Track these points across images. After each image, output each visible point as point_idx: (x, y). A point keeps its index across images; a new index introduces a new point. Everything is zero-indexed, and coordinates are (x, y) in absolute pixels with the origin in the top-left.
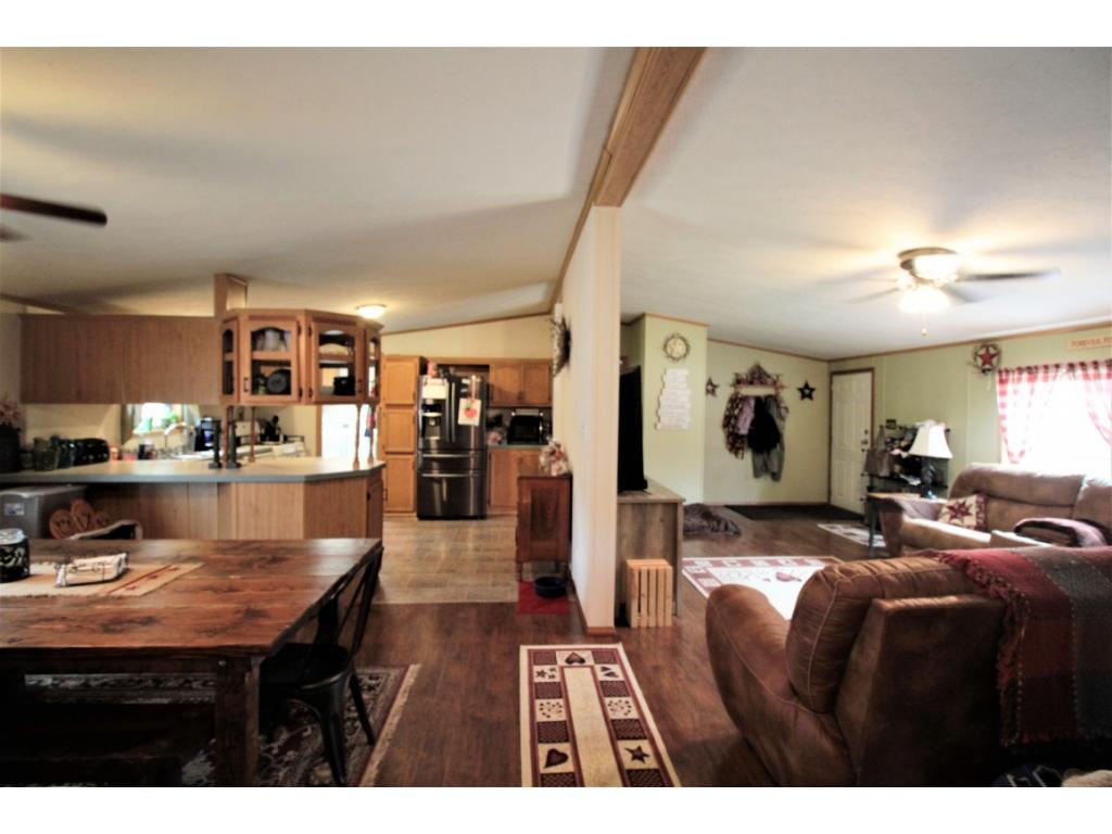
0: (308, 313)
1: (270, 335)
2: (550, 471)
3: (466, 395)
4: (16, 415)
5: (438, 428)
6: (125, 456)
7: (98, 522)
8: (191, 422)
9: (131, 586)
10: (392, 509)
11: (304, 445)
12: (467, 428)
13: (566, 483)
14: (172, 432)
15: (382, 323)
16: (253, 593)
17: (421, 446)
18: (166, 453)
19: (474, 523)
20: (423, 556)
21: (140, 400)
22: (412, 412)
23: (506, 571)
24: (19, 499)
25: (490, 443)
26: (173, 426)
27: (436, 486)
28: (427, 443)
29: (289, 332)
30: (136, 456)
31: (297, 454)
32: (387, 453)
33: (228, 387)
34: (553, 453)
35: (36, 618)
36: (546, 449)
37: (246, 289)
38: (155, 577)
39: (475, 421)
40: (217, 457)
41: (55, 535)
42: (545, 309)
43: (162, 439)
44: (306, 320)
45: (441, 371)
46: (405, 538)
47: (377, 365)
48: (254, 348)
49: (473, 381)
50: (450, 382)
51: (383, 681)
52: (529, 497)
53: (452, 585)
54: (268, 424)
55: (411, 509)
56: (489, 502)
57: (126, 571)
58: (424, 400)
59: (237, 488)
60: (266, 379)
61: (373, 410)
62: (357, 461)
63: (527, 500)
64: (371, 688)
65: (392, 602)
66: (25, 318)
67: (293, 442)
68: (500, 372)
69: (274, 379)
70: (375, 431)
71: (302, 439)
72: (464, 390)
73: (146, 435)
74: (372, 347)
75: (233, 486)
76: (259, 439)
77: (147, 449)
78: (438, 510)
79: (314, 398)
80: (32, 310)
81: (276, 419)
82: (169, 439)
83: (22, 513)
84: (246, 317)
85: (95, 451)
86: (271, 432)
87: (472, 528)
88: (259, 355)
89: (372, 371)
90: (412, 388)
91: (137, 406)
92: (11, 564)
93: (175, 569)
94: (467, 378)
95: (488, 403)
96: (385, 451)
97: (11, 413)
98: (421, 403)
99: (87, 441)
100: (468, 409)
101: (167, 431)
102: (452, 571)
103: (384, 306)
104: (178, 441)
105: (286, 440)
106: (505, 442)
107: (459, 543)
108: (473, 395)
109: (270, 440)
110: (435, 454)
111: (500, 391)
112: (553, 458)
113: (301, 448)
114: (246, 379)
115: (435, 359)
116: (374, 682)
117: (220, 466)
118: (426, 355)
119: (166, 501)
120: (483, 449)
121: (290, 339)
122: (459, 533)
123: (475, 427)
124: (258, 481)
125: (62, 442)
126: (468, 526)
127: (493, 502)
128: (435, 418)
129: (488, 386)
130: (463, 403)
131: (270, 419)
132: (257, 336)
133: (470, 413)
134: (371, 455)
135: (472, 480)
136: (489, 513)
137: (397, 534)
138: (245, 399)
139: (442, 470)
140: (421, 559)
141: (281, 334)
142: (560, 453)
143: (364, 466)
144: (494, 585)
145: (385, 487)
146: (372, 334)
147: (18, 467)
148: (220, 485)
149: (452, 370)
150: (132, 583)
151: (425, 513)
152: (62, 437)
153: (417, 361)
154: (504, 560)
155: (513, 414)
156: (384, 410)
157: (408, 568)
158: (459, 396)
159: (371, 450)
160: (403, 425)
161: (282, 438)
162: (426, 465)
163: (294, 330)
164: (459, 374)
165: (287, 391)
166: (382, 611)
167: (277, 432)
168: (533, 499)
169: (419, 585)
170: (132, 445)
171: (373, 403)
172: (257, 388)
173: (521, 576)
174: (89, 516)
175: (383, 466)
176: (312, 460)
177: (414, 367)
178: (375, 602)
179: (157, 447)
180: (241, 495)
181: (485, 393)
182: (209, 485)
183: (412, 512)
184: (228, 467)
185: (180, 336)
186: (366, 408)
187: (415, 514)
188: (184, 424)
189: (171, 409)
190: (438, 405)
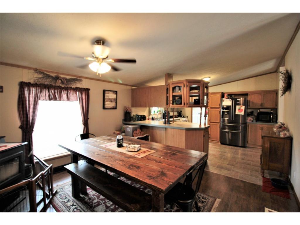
0: (186, 80)
1: (177, 88)
2: (279, 135)
3: (238, 104)
4: (130, 110)
5: (228, 115)
6: (149, 119)
7: (142, 134)
8: (163, 112)
9: (139, 154)
10: (212, 139)
11: (188, 118)
12: (239, 115)
13: (289, 141)
14: (158, 114)
15: (209, 82)
16: (165, 165)
17: (222, 121)
18: (157, 119)
19: (242, 149)
20: (222, 157)
21: (152, 107)
22: (219, 110)
23: (256, 171)
24: (129, 127)
25: (248, 121)
26: (159, 113)
27: (227, 134)
28: (224, 120)
29: (182, 87)
30: (151, 119)
31: (186, 121)
32: (211, 122)
33: (167, 104)
34: (281, 127)
35: (118, 159)
36: (277, 125)
37: (172, 77)
38: (145, 153)
39: (243, 113)
40: (165, 121)
41: (134, 136)
42: (274, 70)
43: (156, 116)
44: (186, 83)
45: (229, 97)
46: (216, 150)
47: (207, 95)
48: (173, 92)
49: (241, 100)
50: (232, 100)
51: (207, 201)
52: (269, 144)
53: (233, 171)
54: (179, 113)
55: (218, 140)
56: (248, 142)
57: (140, 149)
58: (223, 106)
59: (169, 129)
60: (176, 100)
61: (206, 109)
62: (200, 125)
63: (267, 145)
64: (203, 202)
65: (211, 171)
66: (132, 89)
67: (185, 118)
68: (253, 96)
69: (178, 100)
70: (207, 116)
71: (187, 117)
72: (238, 103)
73: (153, 114)
74: (206, 89)
75: (168, 129)
76: (177, 116)
77: (153, 118)
78: (228, 142)
79: (188, 105)
80: (133, 88)
81: (181, 111)
82: (158, 116)
83: (129, 130)
84: (171, 84)
85: (143, 118)
86: (180, 115)
87: (240, 150)
88: (174, 94)
89: (205, 97)
90: (219, 103)
91: (152, 108)
92: (120, 143)
93: (150, 151)
94: (239, 98)
95: (248, 107)
96: (210, 122)
97: (129, 109)
98: (222, 107)
99: (142, 116)
100: (239, 109)
101: (157, 114)
102: (233, 165)
103: (210, 77)
104: (160, 116)
105: (184, 117)
106: (255, 121)
107: (235, 155)
108: (241, 104)
109: (180, 117)
110: (226, 124)
111: (253, 102)
112: (281, 130)
113: (187, 119)
114: (171, 100)
115: (227, 93)
116: (204, 200)
117: (166, 123)
118: (224, 92)
119: (155, 131)
120: (245, 123)
121: (182, 89)
122: (235, 151)
123: (242, 115)
124: (174, 128)
125: (138, 116)
126: (239, 150)
127: (249, 142)
128: (227, 112)
129: (248, 101)
130: (238, 107)
131: (180, 111)
132: (174, 89)
133: (240, 111)
134: (205, 123)
135: (240, 133)
136: (247, 146)
137: (214, 148)
138: (171, 106)
139: (229, 129)
140: (221, 158)
141: (179, 87)
142: (285, 127)
143: (203, 126)
144: (251, 175)
145: (210, 133)
146: (206, 85)
147: (130, 121)
148: (166, 128)
149: (233, 96)
150: (140, 153)
151: (223, 142)
152: (138, 115)
153: (221, 94)
154: (255, 166)
155: (259, 111)
156: (210, 109)
157: (217, 161)
158: (236, 105)
159: (205, 121)
160: (216, 114)
161: (182, 116)
162: (223, 127)
163: (183, 86)
164: (236, 97)
165: (181, 104)
166: (208, 173)
167: (181, 115)
168: (270, 145)
169: (220, 167)
170: (151, 117)
171: (206, 107)
172: (174, 103)
173: (263, 175)
174: (140, 133)
175: (209, 127)
176: (190, 123)
177: (219, 96)
178: (205, 170)
179: (156, 117)
180: (170, 131)
181: (246, 104)
182: (163, 128)
183: (219, 141)
184: (168, 124)
185: (158, 91)
186: (204, 109)
187: (220, 142)
188: (161, 112)
189: (159, 109)
190: (228, 108)
